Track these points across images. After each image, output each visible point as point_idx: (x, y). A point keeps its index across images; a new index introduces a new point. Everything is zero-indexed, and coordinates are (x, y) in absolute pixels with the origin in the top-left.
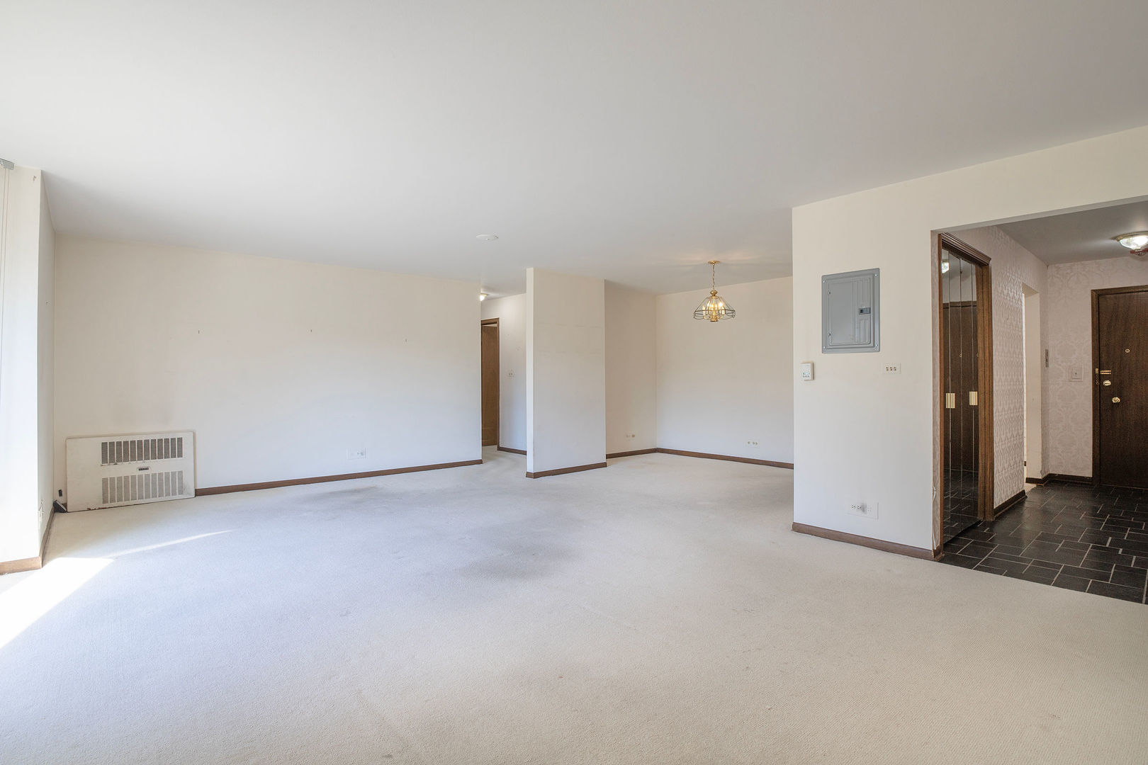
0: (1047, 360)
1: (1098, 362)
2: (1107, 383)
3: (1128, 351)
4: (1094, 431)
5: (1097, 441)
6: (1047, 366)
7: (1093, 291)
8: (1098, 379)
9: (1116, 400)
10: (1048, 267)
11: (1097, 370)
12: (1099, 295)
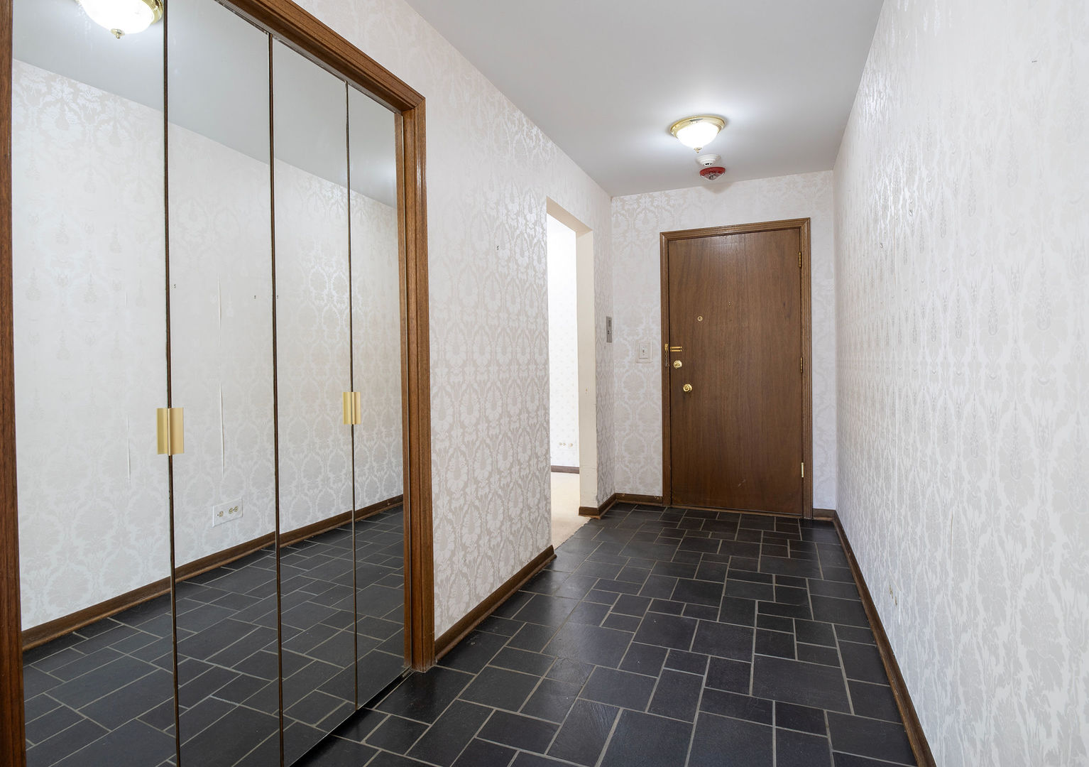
0: (608, 333)
1: (668, 336)
2: (678, 364)
3: (700, 319)
4: (664, 433)
5: (668, 446)
6: (609, 340)
7: (662, 234)
8: (668, 357)
9: (688, 387)
10: (612, 197)
11: (666, 345)
12: (668, 241)
